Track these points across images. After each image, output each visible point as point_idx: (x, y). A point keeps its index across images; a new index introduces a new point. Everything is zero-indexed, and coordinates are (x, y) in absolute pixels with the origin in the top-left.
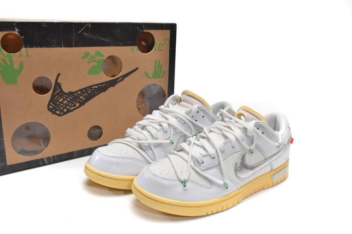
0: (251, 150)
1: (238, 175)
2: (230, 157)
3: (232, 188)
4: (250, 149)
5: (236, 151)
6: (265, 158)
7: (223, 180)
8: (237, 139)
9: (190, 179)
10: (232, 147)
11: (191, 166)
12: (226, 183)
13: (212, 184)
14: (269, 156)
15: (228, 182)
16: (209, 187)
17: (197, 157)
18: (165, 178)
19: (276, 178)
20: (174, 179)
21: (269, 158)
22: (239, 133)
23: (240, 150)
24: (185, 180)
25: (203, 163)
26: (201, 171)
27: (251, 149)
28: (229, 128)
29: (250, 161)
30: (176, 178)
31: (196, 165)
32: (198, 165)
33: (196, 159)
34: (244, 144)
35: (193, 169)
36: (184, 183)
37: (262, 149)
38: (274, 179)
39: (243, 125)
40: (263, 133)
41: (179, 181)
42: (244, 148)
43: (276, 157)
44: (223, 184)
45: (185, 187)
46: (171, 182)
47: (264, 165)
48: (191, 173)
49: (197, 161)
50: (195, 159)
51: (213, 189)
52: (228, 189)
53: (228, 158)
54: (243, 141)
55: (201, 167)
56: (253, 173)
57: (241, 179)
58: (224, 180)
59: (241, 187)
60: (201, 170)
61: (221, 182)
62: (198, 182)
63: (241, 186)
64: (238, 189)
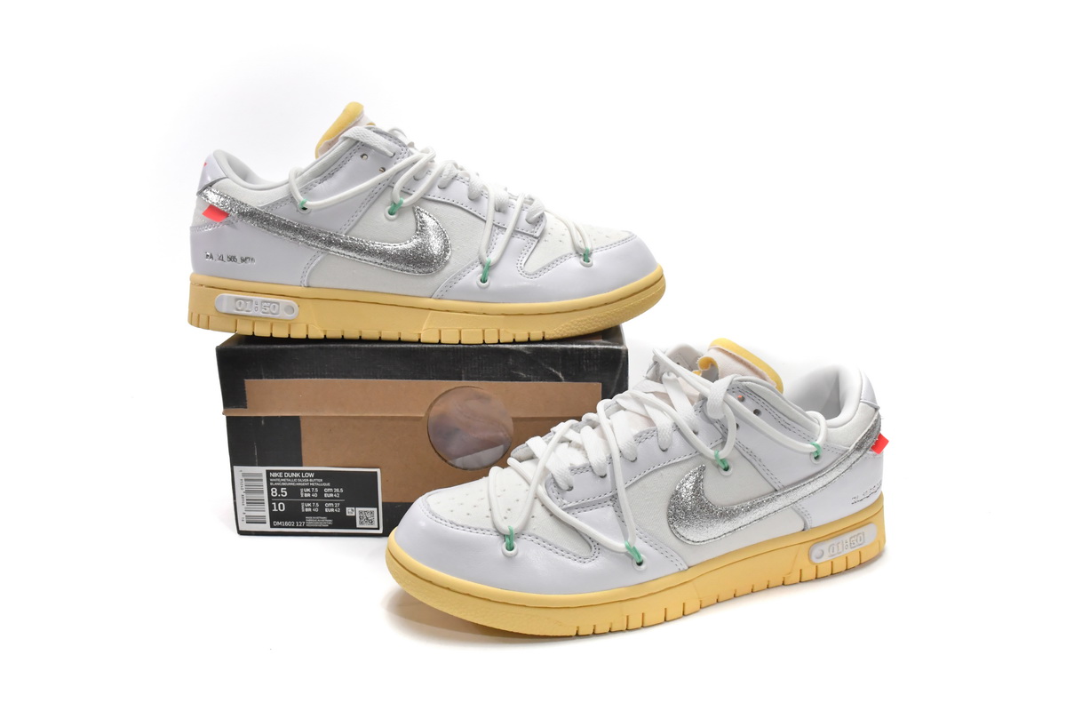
0: (723, 461)
1: (678, 530)
2: (655, 477)
3: (658, 566)
4: (716, 456)
5: (674, 461)
6: (772, 489)
7: (626, 539)
8: (677, 428)
9: (530, 531)
10: (663, 451)
11: (536, 497)
12: (634, 548)
13: (593, 548)
14: (786, 482)
15: (640, 545)
16: (585, 555)
17: (554, 473)
18: (460, 523)
19: (826, 554)
20: (483, 527)
21: (785, 487)
22: (684, 411)
23: (685, 458)
24: (511, 531)
25: (571, 488)
26: (564, 510)
27: (721, 458)
28: (665, 397)
29: (718, 491)
30: (490, 526)
31: (551, 492)
32: (555, 494)
33: (553, 477)
34: (701, 442)
35: (543, 505)
36: (509, 539)
37: (760, 460)
38: (818, 558)
39: (699, 390)
40: (757, 412)
41: (495, 534)
42: (699, 454)
43: (810, 488)
44: (626, 550)
45: (512, 549)
46: (473, 534)
47: (770, 507)
48: (535, 514)
49: (555, 482)
50: (549, 476)
51: (597, 564)
52: (643, 567)
53: (646, 481)
54: (696, 433)
55: (565, 501)
56: (731, 529)
57: (688, 542)
58: (629, 540)
59: (689, 567)
60: (564, 507)
61: (620, 545)
62: (551, 540)
63: (691, 564)
64: (680, 572)
